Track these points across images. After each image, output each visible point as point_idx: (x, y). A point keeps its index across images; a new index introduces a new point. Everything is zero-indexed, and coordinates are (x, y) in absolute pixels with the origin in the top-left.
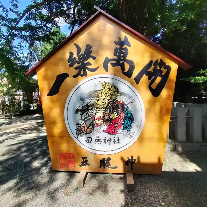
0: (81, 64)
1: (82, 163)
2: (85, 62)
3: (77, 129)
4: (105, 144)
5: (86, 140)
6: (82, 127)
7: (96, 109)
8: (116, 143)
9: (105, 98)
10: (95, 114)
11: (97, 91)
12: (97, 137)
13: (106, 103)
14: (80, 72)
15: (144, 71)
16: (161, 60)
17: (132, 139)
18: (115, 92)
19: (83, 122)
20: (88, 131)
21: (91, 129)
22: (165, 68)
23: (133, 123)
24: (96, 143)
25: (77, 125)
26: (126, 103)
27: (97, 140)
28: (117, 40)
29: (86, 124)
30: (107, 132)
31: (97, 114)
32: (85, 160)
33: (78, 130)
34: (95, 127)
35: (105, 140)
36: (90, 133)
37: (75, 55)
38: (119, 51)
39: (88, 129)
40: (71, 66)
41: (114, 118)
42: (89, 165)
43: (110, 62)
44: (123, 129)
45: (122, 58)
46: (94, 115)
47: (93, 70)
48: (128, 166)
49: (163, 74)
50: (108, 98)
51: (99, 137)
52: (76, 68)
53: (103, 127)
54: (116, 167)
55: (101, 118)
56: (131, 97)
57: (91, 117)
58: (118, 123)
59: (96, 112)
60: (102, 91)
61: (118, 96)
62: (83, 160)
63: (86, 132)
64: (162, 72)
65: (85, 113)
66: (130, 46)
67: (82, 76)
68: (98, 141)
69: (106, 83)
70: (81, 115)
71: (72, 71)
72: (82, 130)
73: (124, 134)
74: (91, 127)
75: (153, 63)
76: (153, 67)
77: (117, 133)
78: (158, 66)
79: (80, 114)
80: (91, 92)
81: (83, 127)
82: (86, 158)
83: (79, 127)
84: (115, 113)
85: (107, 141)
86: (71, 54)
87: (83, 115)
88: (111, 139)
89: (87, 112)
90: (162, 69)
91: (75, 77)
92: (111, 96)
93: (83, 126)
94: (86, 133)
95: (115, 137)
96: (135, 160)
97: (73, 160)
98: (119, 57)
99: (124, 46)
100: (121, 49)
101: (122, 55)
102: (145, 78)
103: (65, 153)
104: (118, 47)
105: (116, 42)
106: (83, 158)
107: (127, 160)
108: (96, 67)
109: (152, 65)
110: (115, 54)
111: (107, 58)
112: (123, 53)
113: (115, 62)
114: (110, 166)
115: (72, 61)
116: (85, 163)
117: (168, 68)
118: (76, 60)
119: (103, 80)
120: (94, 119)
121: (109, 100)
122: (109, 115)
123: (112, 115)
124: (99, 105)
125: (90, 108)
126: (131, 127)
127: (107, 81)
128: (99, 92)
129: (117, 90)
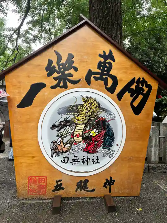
0: (60, 74)
1: (55, 187)
2: (66, 72)
3: (52, 147)
4: (83, 164)
6: (57, 146)
7: (75, 124)
8: (95, 163)
9: (85, 113)
10: (74, 130)
11: (77, 106)
12: (75, 156)
13: (87, 119)
14: (59, 83)
15: (127, 88)
16: (143, 78)
18: (96, 108)
19: (60, 139)
20: (65, 150)
22: (146, 87)
23: (114, 141)
24: (73, 163)
25: (52, 142)
26: (107, 120)
27: (75, 159)
28: (102, 53)
29: (63, 141)
30: (86, 151)
32: (59, 183)
33: (53, 149)
34: (73, 145)
35: (83, 159)
36: (67, 152)
37: (55, 64)
38: (102, 65)
39: (64, 147)
40: (49, 75)
42: (63, 189)
43: (93, 76)
44: (103, 148)
45: (106, 72)
46: (73, 131)
47: (74, 82)
48: (106, 188)
49: (145, 92)
50: (89, 113)
51: (77, 157)
52: (55, 79)
53: (82, 145)
54: (94, 190)
55: (80, 135)
56: (112, 114)
58: (98, 141)
60: (83, 106)
61: (99, 111)
63: (63, 151)
64: (143, 90)
66: (114, 61)
67: (61, 87)
69: (87, 97)
70: (58, 131)
71: (50, 81)
72: (58, 148)
73: (104, 153)
75: (136, 80)
76: (135, 84)
77: (97, 152)
78: (140, 84)
79: (57, 130)
80: (71, 106)
81: (59, 145)
82: (60, 181)
83: (54, 145)
84: (95, 130)
85: (85, 161)
86: (50, 62)
87: (60, 132)
88: (90, 159)
89: (64, 128)
90: (144, 87)
91: (53, 87)
92: (92, 112)
93: (59, 143)
94: (63, 152)
95: (94, 157)
96: (114, 181)
97: (45, 184)
98: (103, 70)
99: (108, 61)
100: (105, 63)
101: (106, 69)
102: (127, 95)
103: (35, 177)
104: (102, 60)
105: (100, 55)
106: (57, 182)
107: (106, 181)
108: (78, 79)
109: (134, 83)
110: (99, 68)
111: (90, 71)
112: (106, 67)
113: (98, 76)
114: (88, 189)
115: (50, 70)
116: (59, 187)
117: (150, 87)
118: (56, 69)
119: (84, 94)
120: (72, 136)
121: (89, 116)
122: (89, 131)
123: (93, 132)
124: (78, 120)
125: (69, 124)
126: (111, 146)
127: (89, 95)
128: (80, 106)
129: (99, 106)
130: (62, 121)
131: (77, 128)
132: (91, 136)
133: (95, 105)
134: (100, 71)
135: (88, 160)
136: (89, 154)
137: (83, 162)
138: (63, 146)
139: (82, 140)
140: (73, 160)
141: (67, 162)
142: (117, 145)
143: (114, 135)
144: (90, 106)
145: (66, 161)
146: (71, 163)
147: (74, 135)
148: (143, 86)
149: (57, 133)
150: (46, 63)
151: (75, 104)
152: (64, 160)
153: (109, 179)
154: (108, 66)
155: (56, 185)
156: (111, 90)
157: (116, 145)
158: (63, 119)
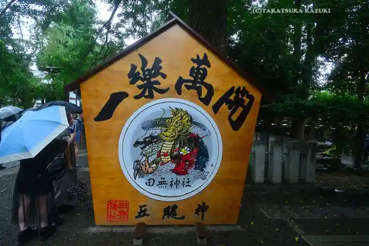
0: (146, 82)
1: (138, 213)
2: (152, 80)
3: (135, 167)
4: (172, 187)
5: (146, 183)
6: (141, 166)
7: (162, 141)
8: (185, 186)
9: (174, 128)
11: (165, 119)
12: (162, 178)
13: (177, 135)
14: (144, 92)
15: (224, 99)
16: (244, 88)
17: (205, 180)
18: (188, 122)
19: (144, 158)
20: (150, 170)
21: (154, 168)
22: (247, 98)
23: (208, 161)
24: (160, 186)
25: (135, 162)
26: (201, 136)
27: (161, 182)
28: (195, 58)
29: (147, 161)
30: (175, 173)
31: (163, 148)
32: (143, 209)
34: (159, 165)
35: (172, 182)
36: (153, 173)
37: (139, 70)
38: (196, 71)
39: (150, 167)
40: (132, 83)
41: (185, 154)
42: (148, 215)
43: (184, 84)
44: (195, 169)
45: (199, 80)
46: (160, 149)
47: (162, 92)
48: (198, 215)
49: (245, 104)
50: (179, 128)
51: (164, 179)
52: (139, 87)
53: (170, 165)
54: (183, 217)
55: (168, 154)
56: (206, 130)
57: (155, 153)
58: (189, 161)
59: (162, 146)
60: (172, 119)
61: (191, 126)
62: (141, 210)
63: (147, 171)
64: (244, 101)
65: (147, 147)
66: (209, 66)
67: (146, 97)
68: (163, 184)
69: (177, 109)
70: (142, 148)
71: (133, 90)
72: (142, 169)
73: (196, 174)
74: (155, 165)
75: (235, 90)
76: (234, 95)
77: (188, 174)
78: (240, 94)
80: (157, 119)
81: (143, 165)
82: (145, 206)
83: (137, 165)
84: (186, 148)
86: (134, 67)
87: (144, 149)
88: (179, 181)
89: (150, 145)
90: (245, 98)
91: (136, 97)
92: (183, 126)
93: (144, 163)
94: (148, 173)
95: (184, 179)
96: (208, 207)
97: (126, 209)
98: (196, 78)
99: (203, 66)
100: (198, 69)
101: (199, 76)
102: (224, 107)
103: (116, 201)
104: (196, 65)
105: (193, 60)
106: (141, 207)
107: (197, 207)
108: (166, 88)
109: (233, 93)
110: (191, 75)
111: (180, 78)
112: (200, 74)
113: (191, 84)
114: (177, 217)
115: (133, 76)
116: (143, 212)
117: (251, 98)
118: (140, 75)
119: (174, 106)
120: (159, 155)
121: (179, 132)
122: (179, 150)
123: (183, 150)
124: (166, 136)
125: (155, 140)
126: (205, 166)
127: (179, 106)
128: (168, 120)
129: (191, 120)
130: (147, 137)
131: (164, 145)
132: (182, 155)
133: (187, 119)
134: (193, 79)
135: (177, 183)
136: (178, 176)
137: (171, 185)
138: (148, 166)
139: (170, 159)
140: (159, 182)
141: (152, 185)
142: (212, 165)
143: (208, 154)
144: (180, 119)
145: (151, 184)
146: (157, 185)
147: (162, 154)
148: (243, 96)
149: (141, 151)
150: (129, 69)
151: (163, 117)
152: (149, 183)
153: (201, 205)
154: (202, 72)
155: (139, 211)
156: (206, 101)
157: (210, 165)
158: (148, 135)
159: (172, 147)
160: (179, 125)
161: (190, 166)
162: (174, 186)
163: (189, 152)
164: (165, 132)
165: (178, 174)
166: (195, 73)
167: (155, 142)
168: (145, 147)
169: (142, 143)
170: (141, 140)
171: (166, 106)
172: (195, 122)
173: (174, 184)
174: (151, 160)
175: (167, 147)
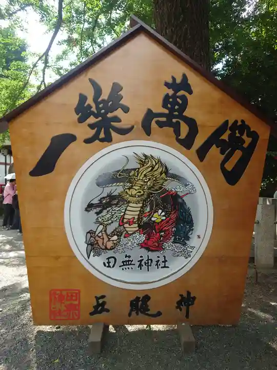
0: (100, 118)
1: (94, 307)
2: (109, 115)
4: (141, 269)
5: (104, 263)
6: (97, 238)
7: (126, 202)
8: (160, 267)
9: (142, 183)
10: (125, 212)
12: (126, 256)
13: (146, 193)
14: (98, 133)
15: (214, 139)
16: (243, 121)
17: (189, 259)
18: (161, 174)
19: (101, 227)
20: (110, 245)
21: (115, 242)
22: (248, 136)
23: (192, 230)
24: (124, 267)
25: (87, 233)
26: (181, 194)
28: (170, 81)
29: (105, 231)
31: (127, 212)
32: (101, 301)
33: (90, 244)
34: (122, 237)
35: (141, 261)
36: (113, 249)
37: (90, 101)
38: (171, 100)
39: (109, 240)
40: (81, 120)
41: (158, 221)
42: (108, 311)
43: (155, 119)
44: (174, 242)
45: (176, 113)
46: (122, 214)
47: (123, 132)
48: (181, 310)
49: (245, 145)
50: (149, 183)
51: (129, 257)
52: (92, 126)
53: (138, 237)
54: (159, 314)
55: (135, 220)
56: (189, 184)
57: (115, 219)
59: (126, 210)
60: (138, 171)
61: (166, 180)
62: (98, 302)
64: (243, 142)
66: (191, 92)
67: (102, 140)
68: (128, 265)
69: (145, 156)
70: (98, 213)
71: (83, 131)
72: (97, 243)
73: (176, 250)
74: (115, 238)
75: (229, 126)
76: (228, 132)
77: (164, 249)
78: (237, 131)
79: (96, 213)
80: (118, 171)
81: (99, 237)
82: (103, 297)
83: (91, 237)
84: (160, 211)
86: (83, 98)
89: (108, 209)
90: (244, 137)
91: (88, 141)
92: (154, 180)
93: (100, 235)
94: (106, 248)
96: (194, 298)
97: (76, 303)
98: (172, 110)
99: (181, 93)
100: (174, 96)
101: (176, 107)
102: (214, 150)
103: (61, 290)
104: (171, 92)
105: (167, 84)
106: (97, 299)
107: (179, 298)
108: (129, 126)
109: (226, 130)
110: (164, 106)
111: (149, 111)
112: (178, 104)
113: (164, 119)
114: (149, 312)
115: (83, 111)
116: (100, 307)
117: (254, 136)
118: (92, 109)
119: (140, 151)
120: (122, 223)
121: (149, 189)
122: (150, 215)
123: (156, 215)
124: (131, 196)
125: (115, 202)
126: (188, 238)
127: (148, 152)
129: (166, 171)
130: (104, 198)
131: (129, 208)
132: (154, 221)
133: (160, 170)
134: (166, 111)
135: (148, 263)
136: (150, 252)
137: (140, 266)
138: (106, 239)
139: (137, 229)
140: (123, 262)
141: (113, 266)
142: (199, 237)
143: (192, 220)
144: (152, 170)
145: (111, 265)
146: (120, 267)
147: (125, 221)
148: (242, 134)
150: (75, 101)
151: (125, 169)
152: (109, 263)
153: (185, 295)
154: (180, 102)
155: (95, 304)
156: (187, 143)
157: (196, 237)
158: (105, 195)
159: (140, 211)
160: (150, 179)
161: (166, 238)
162: (145, 267)
163: (164, 218)
164: (129, 189)
165: (149, 249)
166: (170, 103)
167: (116, 205)
168: (101, 212)
169: (97, 206)
170: (96, 201)
171: (129, 152)
172: (173, 174)
173: (145, 264)
174: (110, 229)
175: (133, 211)
